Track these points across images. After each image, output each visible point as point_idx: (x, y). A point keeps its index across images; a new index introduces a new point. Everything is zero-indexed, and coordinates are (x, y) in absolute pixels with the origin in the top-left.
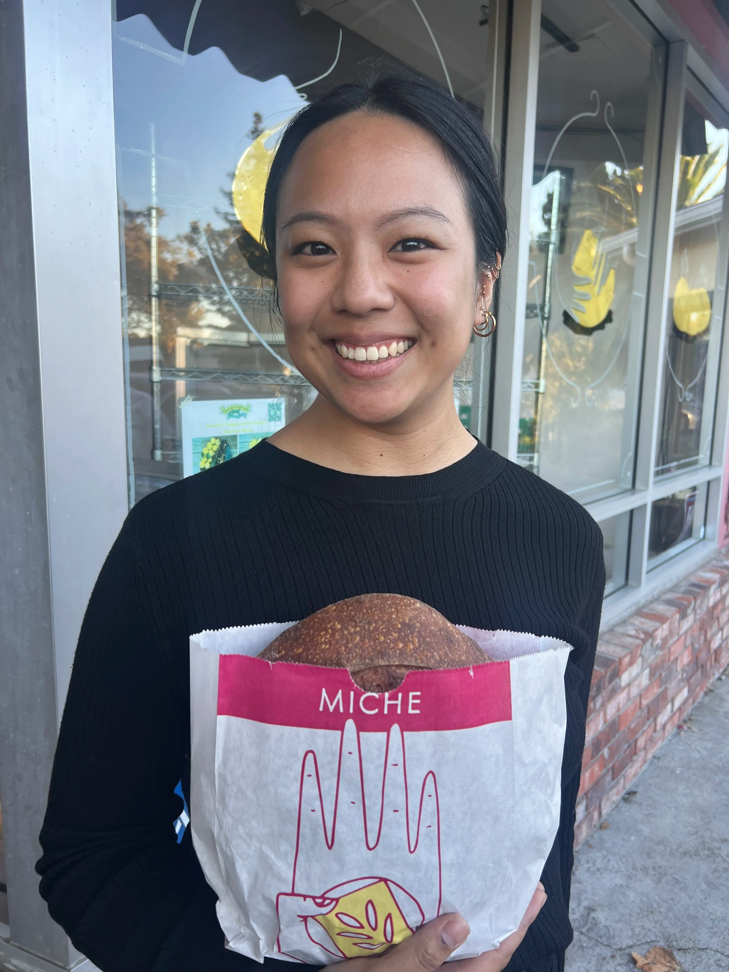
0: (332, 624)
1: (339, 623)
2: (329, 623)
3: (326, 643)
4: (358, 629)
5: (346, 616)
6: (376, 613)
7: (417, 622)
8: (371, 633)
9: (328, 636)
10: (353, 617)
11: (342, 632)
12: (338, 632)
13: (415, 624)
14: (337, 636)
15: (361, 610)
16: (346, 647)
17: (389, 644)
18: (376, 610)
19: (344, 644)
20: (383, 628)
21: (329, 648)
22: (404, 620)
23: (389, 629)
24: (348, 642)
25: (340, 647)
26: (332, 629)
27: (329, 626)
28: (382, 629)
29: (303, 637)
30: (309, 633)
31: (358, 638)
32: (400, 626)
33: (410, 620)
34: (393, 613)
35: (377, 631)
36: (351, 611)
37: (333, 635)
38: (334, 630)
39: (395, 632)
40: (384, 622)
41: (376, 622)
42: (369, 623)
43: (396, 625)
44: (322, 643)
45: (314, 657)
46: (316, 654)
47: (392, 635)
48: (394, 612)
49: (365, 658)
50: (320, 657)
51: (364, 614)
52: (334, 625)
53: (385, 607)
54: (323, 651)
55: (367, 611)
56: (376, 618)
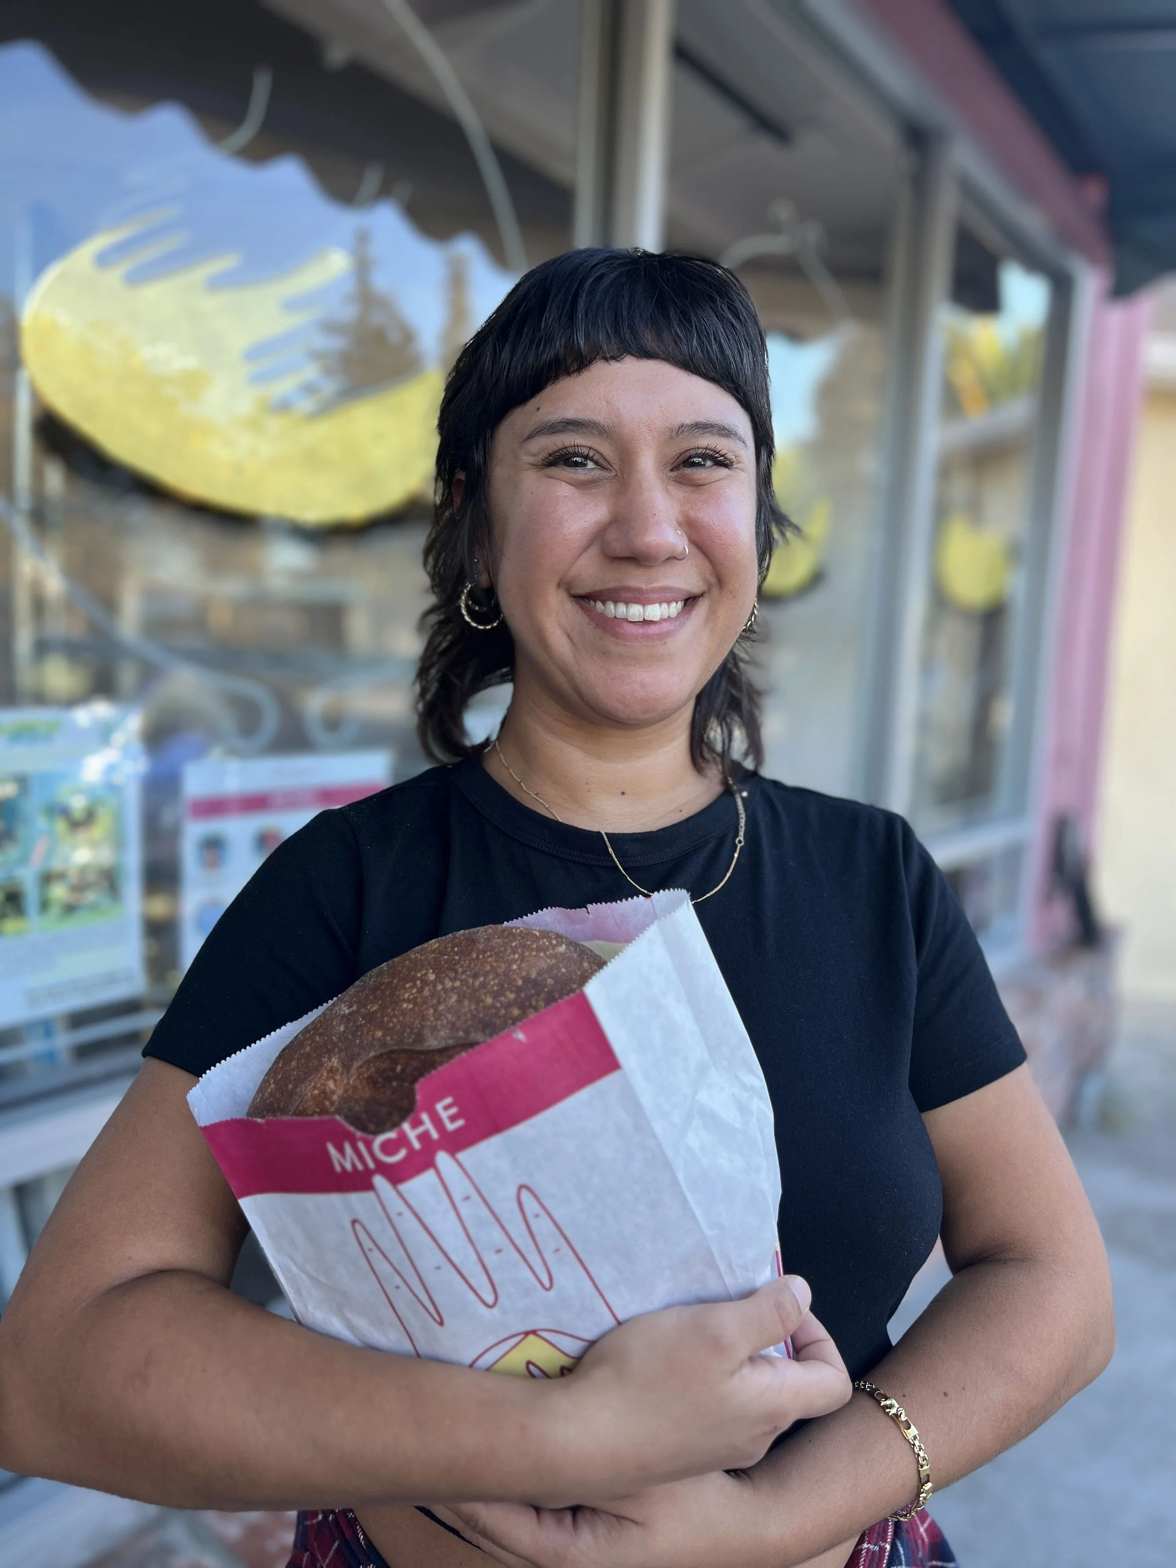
0: (423, 972)
1: (433, 972)
2: (420, 970)
3: (408, 1001)
4: (458, 984)
5: (446, 961)
6: (490, 959)
7: (550, 977)
8: (475, 990)
9: (414, 991)
10: (455, 964)
11: (435, 986)
12: (428, 985)
13: (545, 980)
14: (426, 993)
15: (470, 954)
16: (436, 1010)
17: (498, 1009)
18: (490, 956)
19: (433, 1006)
20: (495, 985)
21: (412, 1010)
22: (529, 974)
23: (502, 987)
24: (439, 1003)
25: (427, 1009)
26: (421, 980)
27: (419, 975)
28: (492, 986)
29: (383, 987)
30: (391, 982)
31: (454, 998)
32: (520, 983)
33: (539, 974)
34: (515, 961)
35: (485, 988)
36: (456, 953)
37: (421, 990)
38: (425, 982)
39: (512, 992)
40: (497, 975)
41: (485, 975)
42: (475, 976)
43: (515, 980)
44: (404, 1000)
45: (391, 1021)
46: (395, 1016)
47: (505, 996)
48: (517, 960)
49: (458, 1029)
50: (399, 1021)
51: (472, 960)
52: (426, 974)
53: (506, 950)
54: (404, 1013)
55: (478, 957)
56: (488, 968)
